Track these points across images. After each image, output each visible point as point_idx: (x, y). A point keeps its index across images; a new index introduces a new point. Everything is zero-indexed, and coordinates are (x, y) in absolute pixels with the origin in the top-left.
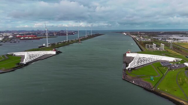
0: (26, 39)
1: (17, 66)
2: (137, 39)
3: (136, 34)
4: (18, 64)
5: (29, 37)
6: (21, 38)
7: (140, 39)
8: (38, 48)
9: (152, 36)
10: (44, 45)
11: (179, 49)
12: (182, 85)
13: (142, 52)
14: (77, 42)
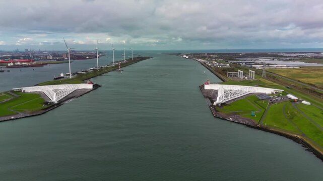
1: (47, 106)
2: (209, 65)
3: (204, 58)
4: (47, 103)
7: (213, 64)
9: (230, 60)
10: (62, 75)
11: (274, 78)
12: (292, 118)
13: (224, 82)
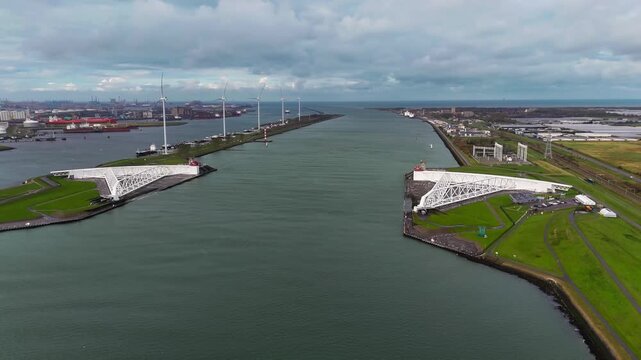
0: (84, 128)
1: (96, 205)
2: (449, 131)
3: (446, 117)
4: (98, 200)
5: (91, 123)
6: (68, 127)
7: (458, 131)
8: (134, 157)
9: (498, 121)
10: (153, 148)
11: (570, 160)
12: (556, 243)
13: (462, 166)
14: (254, 141)
